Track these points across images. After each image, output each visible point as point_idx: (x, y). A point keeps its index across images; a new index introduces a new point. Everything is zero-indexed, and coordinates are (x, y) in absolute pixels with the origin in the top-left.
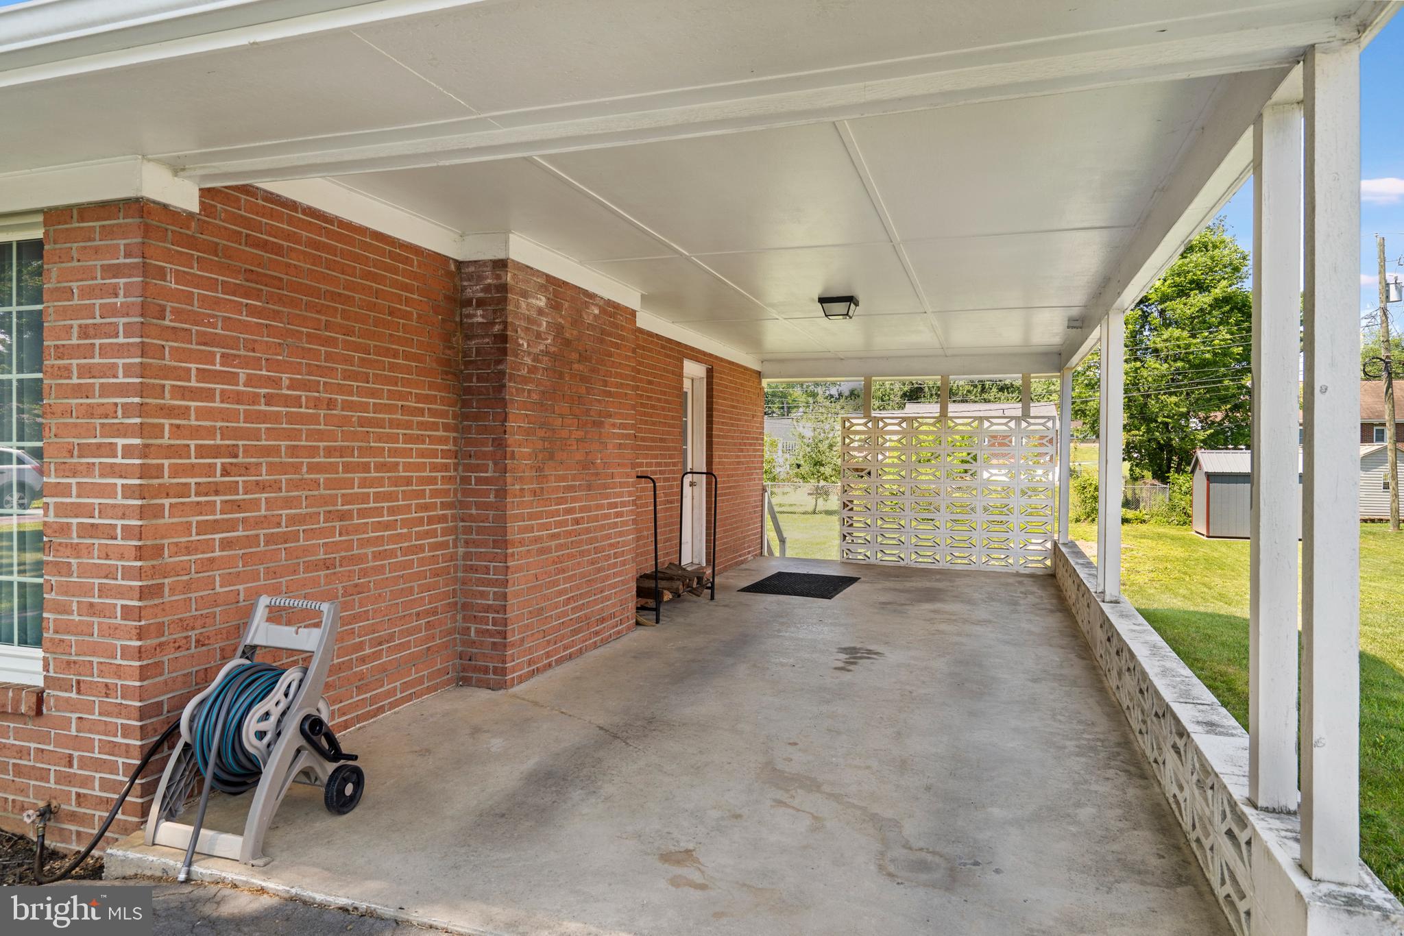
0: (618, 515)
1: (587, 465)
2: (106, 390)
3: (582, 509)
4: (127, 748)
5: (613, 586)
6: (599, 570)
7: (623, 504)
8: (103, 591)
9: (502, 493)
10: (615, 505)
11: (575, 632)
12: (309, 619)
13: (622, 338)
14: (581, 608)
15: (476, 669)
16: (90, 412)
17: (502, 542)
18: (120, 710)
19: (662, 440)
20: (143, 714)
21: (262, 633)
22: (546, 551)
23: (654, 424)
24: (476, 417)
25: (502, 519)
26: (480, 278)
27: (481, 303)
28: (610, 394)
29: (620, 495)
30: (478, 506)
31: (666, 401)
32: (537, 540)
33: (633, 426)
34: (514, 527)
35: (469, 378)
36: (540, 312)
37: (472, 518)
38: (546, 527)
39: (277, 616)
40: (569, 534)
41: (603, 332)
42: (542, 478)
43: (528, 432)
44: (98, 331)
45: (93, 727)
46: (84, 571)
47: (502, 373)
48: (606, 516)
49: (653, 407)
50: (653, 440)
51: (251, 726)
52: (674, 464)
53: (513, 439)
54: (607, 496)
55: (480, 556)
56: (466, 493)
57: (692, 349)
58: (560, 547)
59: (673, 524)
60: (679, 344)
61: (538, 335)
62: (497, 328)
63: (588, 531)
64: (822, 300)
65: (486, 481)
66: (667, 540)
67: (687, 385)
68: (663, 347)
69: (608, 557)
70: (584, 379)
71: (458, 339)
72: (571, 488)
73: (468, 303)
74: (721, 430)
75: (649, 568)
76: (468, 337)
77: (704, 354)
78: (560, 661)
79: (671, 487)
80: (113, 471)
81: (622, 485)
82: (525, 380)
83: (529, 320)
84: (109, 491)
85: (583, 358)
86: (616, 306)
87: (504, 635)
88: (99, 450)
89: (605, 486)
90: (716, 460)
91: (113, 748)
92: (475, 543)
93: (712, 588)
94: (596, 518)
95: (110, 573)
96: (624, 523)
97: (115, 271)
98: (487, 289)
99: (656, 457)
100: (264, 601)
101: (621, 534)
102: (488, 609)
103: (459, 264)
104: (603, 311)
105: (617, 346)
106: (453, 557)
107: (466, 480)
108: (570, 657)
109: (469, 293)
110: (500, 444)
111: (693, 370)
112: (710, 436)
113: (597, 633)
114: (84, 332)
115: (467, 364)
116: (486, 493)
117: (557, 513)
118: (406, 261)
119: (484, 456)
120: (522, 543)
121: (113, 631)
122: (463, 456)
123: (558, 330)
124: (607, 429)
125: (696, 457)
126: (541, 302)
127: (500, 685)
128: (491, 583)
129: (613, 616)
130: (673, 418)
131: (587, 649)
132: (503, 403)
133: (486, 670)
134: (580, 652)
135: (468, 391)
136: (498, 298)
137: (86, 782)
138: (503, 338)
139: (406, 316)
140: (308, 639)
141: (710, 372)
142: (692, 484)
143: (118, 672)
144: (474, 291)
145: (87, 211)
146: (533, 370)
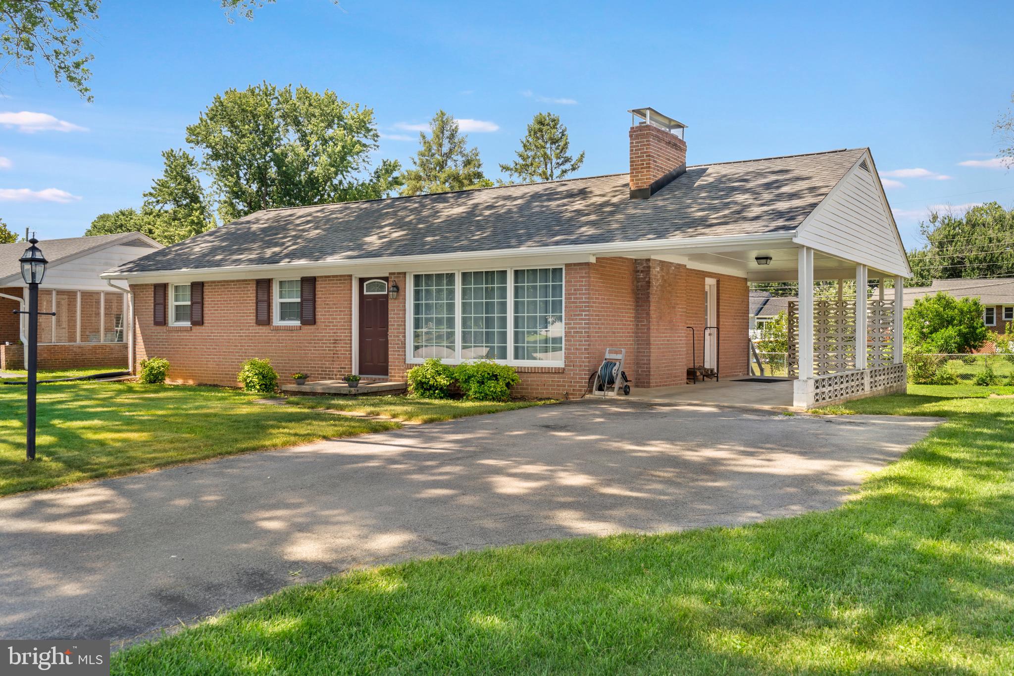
0: (681, 340)
1: (671, 322)
2: (580, 302)
3: (670, 337)
4: (585, 379)
5: (679, 365)
6: (674, 359)
7: (682, 337)
8: (579, 345)
9: (649, 329)
10: (679, 337)
11: (668, 378)
12: (620, 352)
13: (681, 276)
14: (669, 370)
15: (641, 383)
16: (577, 307)
17: (649, 344)
18: (584, 370)
19: (696, 314)
20: (589, 370)
21: (608, 356)
22: (659, 348)
23: (692, 306)
24: (641, 306)
25: (649, 337)
26: (642, 264)
27: (642, 272)
28: (677, 297)
29: (681, 333)
30: (641, 333)
31: (698, 297)
32: (657, 344)
33: (685, 308)
34: (652, 339)
35: (639, 294)
36: (658, 272)
37: (639, 337)
38: (659, 341)
39: (610, 352)
40: (665, 344)
41: (676, 275)
42: (658, 325)
43: (655, 310)
44: (578, 290)
45: (577, 374)
46: (575, 341)
47: (649, 293)
48: (677, 340)
49: (692, 300)
50: (692, 314)
51: (613, 371)
52: (701, 324)
53: (652, 312)
54: (677, 333)
55: (642, 348)
56: (638, 329)
57: (709, 273)
58: (663, 348)
59: (700, 350)
60: (703, 272)
61: (658, 280)
62: (647, 279)
63: (671, 344)
64: (757, 258)
65: (644, 325)
66: (698, 357)
67: (707, 288)
68: (696, 274)
69: (677, 355)
70: (670, 292)
71: (635, 283)
72: (666, 329)
73: (638, 271)
74: (724, 309)
75: (691, 366)
76: (638, 282)
77: (715, 274)
78: (663, 385)
79: (700, 334)
80: (582, 319)
81: (682, 330)
82: (655, 294)
83: (656, 275)
84: (581, 324)
85: (670, 285)
86: (679, 265)
87: (649, 372)
88: (578, 315)
89: (676, 330)
90: (721, 323)
91: (582, 378)
92: (640, 344)
93: (717, 377)
94: (673, 340)
95: (581, 341)
96: (683, 344)
97: (583, 277)
98: (644, 267)
99: (693, 320)
100: (608, 349)
101: (681, 347)
102: (644, 364)
103: (636, 260)
104: (675, 268)
105: (680, 279)
106: (634, 348)
107: (637, 325)
108: (666, 385)
109: (638, 268)
110: (648, 314)
111: (710, 282)
112: (718, 312)
113: (674, 381)
114: (575, 290)
115: (638, 290)
116: (644, 329)
117: (662, 337)
118: (625, 262)
119: (643, 318)
120: (654, 344)
121: (582, 353)
122: (638, 318)
123: (663, 276)
124: (677, 309)
125: (712, 321)
126: (658, 269)
127: (649, 387)
128: (645, 356)
129: (679, 376)
130: (701, 304)
131: (671, 385)
132: (649, 302)
133: (644, 383)
134: (669, 385)
135: (638, 298)
136: (647, 270)
137: (575, 386)
138: (649, 282)
139: (625, 278)
140: (619, 357)
141: (718, 282)
142: (710, 335)
143: (583, 362)
144: (640, 268)
145: (575, 264)
146: (656, 291)
